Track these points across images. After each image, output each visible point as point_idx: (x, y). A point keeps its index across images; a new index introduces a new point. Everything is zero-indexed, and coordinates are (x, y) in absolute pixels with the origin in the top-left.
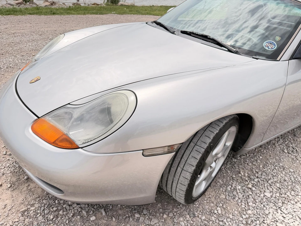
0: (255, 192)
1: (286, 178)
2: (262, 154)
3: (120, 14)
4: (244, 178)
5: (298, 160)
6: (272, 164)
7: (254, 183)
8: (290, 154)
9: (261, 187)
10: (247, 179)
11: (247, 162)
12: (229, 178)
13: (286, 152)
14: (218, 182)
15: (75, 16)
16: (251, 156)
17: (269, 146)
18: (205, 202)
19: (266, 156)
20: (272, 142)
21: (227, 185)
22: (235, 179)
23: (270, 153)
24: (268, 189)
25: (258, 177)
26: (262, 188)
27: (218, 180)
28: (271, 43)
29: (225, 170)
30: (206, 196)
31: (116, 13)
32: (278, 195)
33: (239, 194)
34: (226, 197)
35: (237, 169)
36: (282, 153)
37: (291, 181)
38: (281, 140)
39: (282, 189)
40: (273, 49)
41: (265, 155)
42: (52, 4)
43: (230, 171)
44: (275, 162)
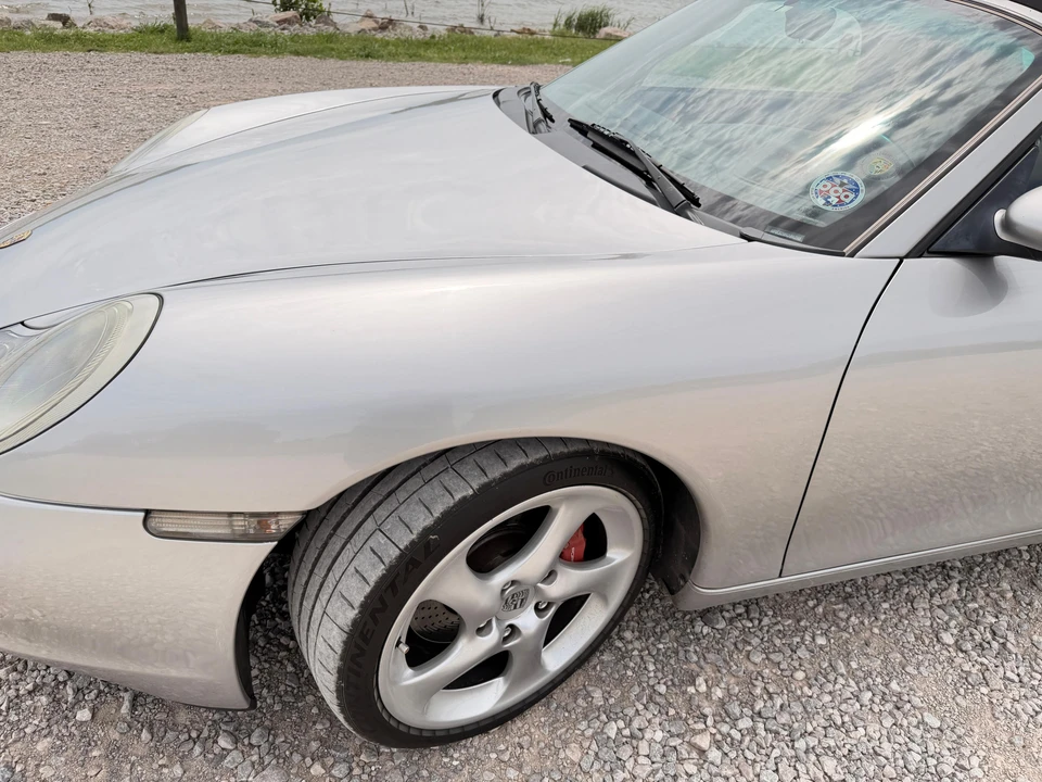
0: (714, 770)
1: (886, 745)
2: (833, 628)
4: (703, 704)
6: (854, 676)
7: (730, 735)
8: (961, 655)
10: (707, 711)
11: (749, 648)
13: (948, 639)
14: (588, 694)
16: (779, 627)
17: (886, 605)
18: (494, 756)
19: (846, 641)
20: (906, 590)
21: (616, 714)
22: (658, 699)
23: (876, 631)
24: (777, 771)
25: (758, 714)
27: (590, 689)
28: (845, 181)
29: (642, 658)
30: (507, 738)
33: (642, 760)
34: (582, 759)
35: (694, 666)
36: (927, 642)
37: (902, 762)
38: (955, 588)
40: (844, 208)
41: (846, 635)
42: (383, 28)
43: (660, 667)
44: (875, 674)
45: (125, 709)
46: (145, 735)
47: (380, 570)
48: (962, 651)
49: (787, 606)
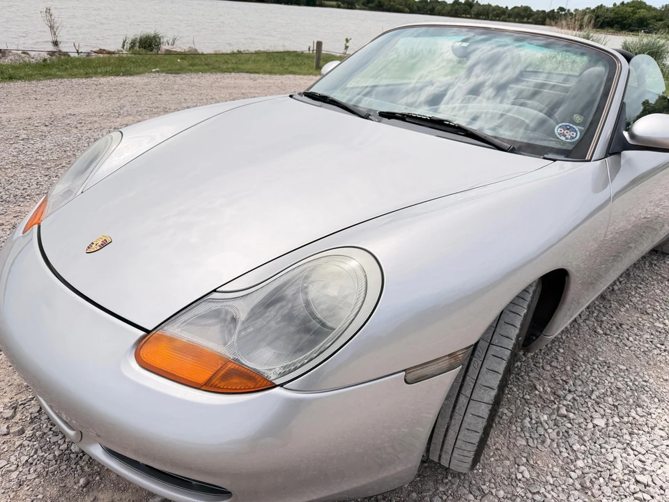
0: (577, 422)
1: (619, 383)
2: (561, 344)
3: (171, 74)
4: (546, 396)
6: (585, 361)
7: (568, 405)
8: (609, 336)
9: (583, 410)
10: (552, 398)
12: (518, 402)
13: (602, 332)
14: (503, 414)
15: (66, 81)
16: (543, 351)
18: (492, 459)
19: (569, 347)
21: (521, 416)
22: (530, 402)
24: (596, 411)
25: (570, 391)
26: (585, 412)
27: (501, 410)
28: (568, 127)
30: (491, 448)
31: (162, 72)
32: (616, 419)
33: (550, 431)
34: (527, 442)
36: (594, 335)
37: (628, 388)
39: (619, 407)
40: (574, 140)
41: (567, 345)
44: (590, 356)
47: (504, 364)
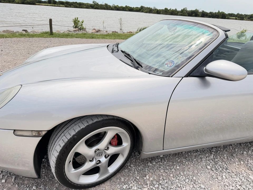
2: (181, 165)
5: (218, 179)
6: (185, 176)
8: (212, 171)
11: (160, 169)
16: (168, 164)
17: (195, 160)
19: (184, 168)
20: (200, 156)
21: (126, 183)
22: (137, 180)
23: (192, 165)
25: (160, 184)
27: (121, 177)
29: (134, 171)
35: (147, 173)
36: (204, 168)
38: (213, 156)
40: (171, 67)
41: (184, 166)
42: (97, 32)
43: (138, 173)
44: (190, 175)
45: (13, 180)
46: (17, 186)
48: (212, 170)
49: (171, 160)
